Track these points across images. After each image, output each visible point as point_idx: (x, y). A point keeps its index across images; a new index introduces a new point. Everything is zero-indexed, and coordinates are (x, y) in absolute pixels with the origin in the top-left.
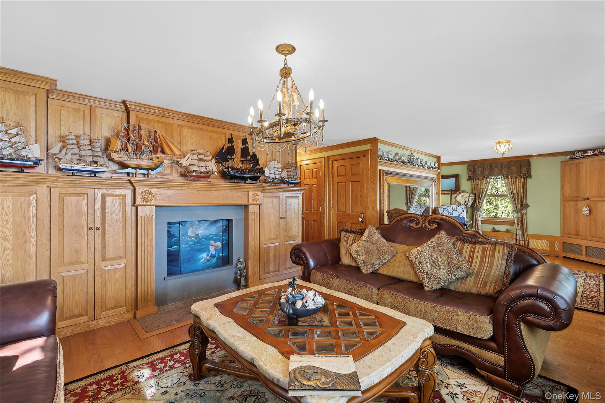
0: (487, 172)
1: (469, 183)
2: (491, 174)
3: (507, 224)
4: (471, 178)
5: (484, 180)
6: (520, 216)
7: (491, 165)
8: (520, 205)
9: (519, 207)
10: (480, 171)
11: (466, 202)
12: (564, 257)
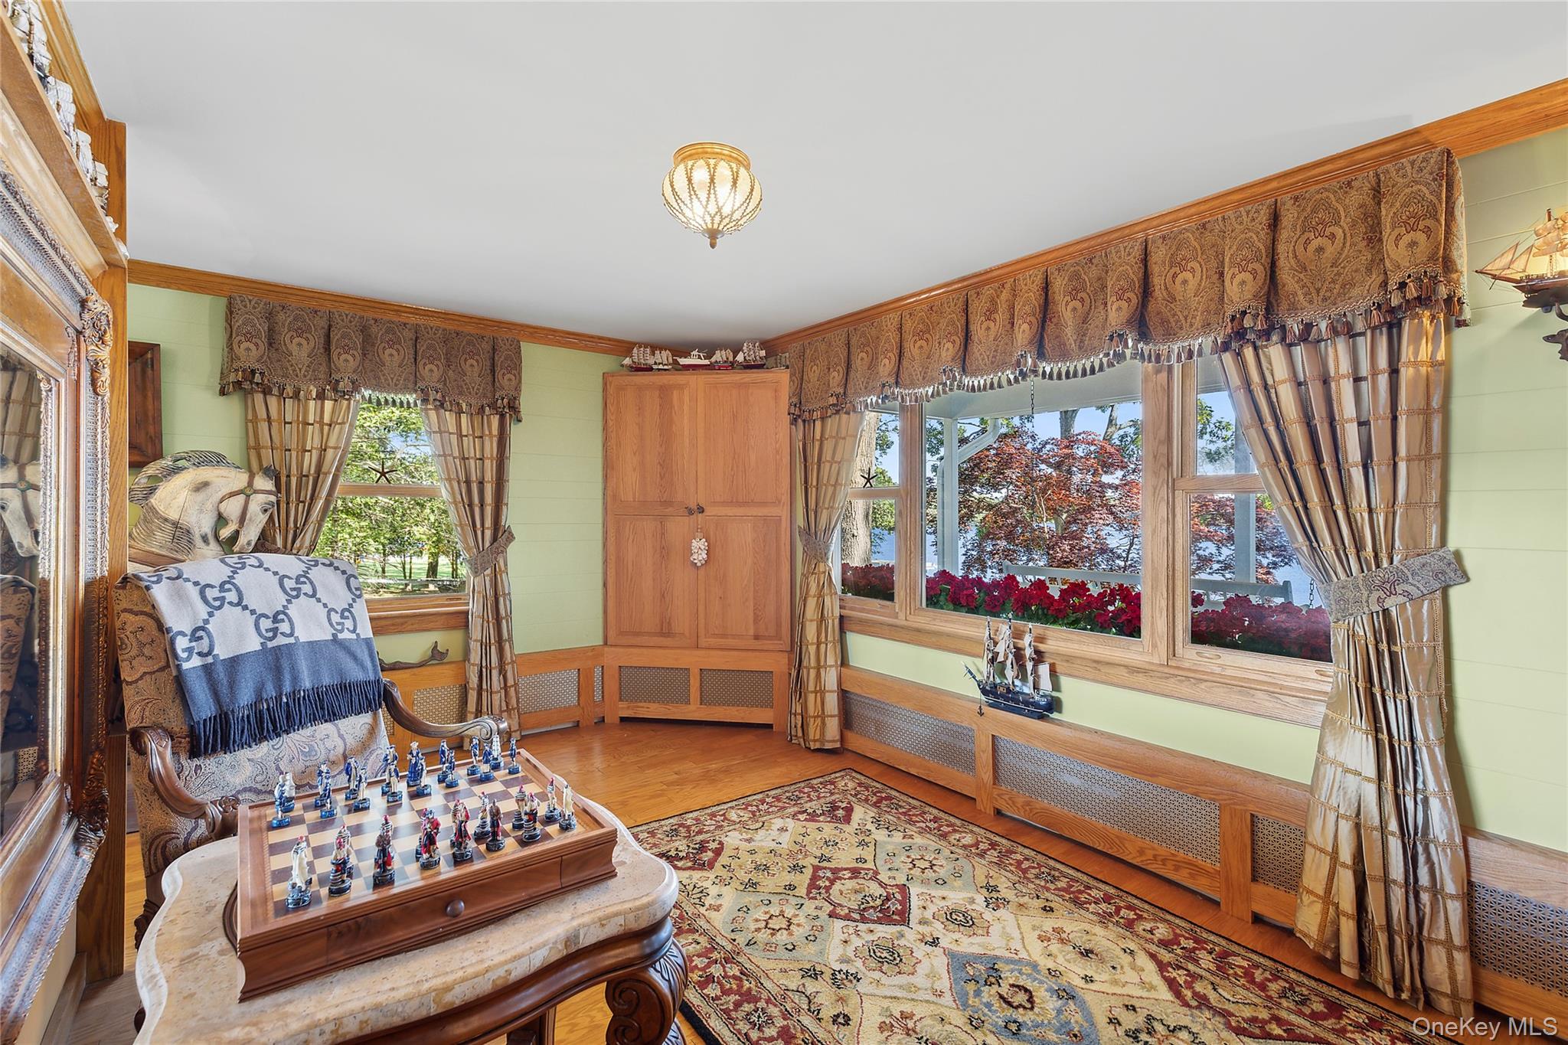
0: (346, 362)
1: (230, 409)
2: (372, 374)
3: (431, 625)
4: (257, 378)
5: (328, 404)
6: (491, 580)
7: (364, 330)
8: (488, 533)
9: (487, 544)
10: (306, 348)
11: (221, 520)
12: (623, 719)
